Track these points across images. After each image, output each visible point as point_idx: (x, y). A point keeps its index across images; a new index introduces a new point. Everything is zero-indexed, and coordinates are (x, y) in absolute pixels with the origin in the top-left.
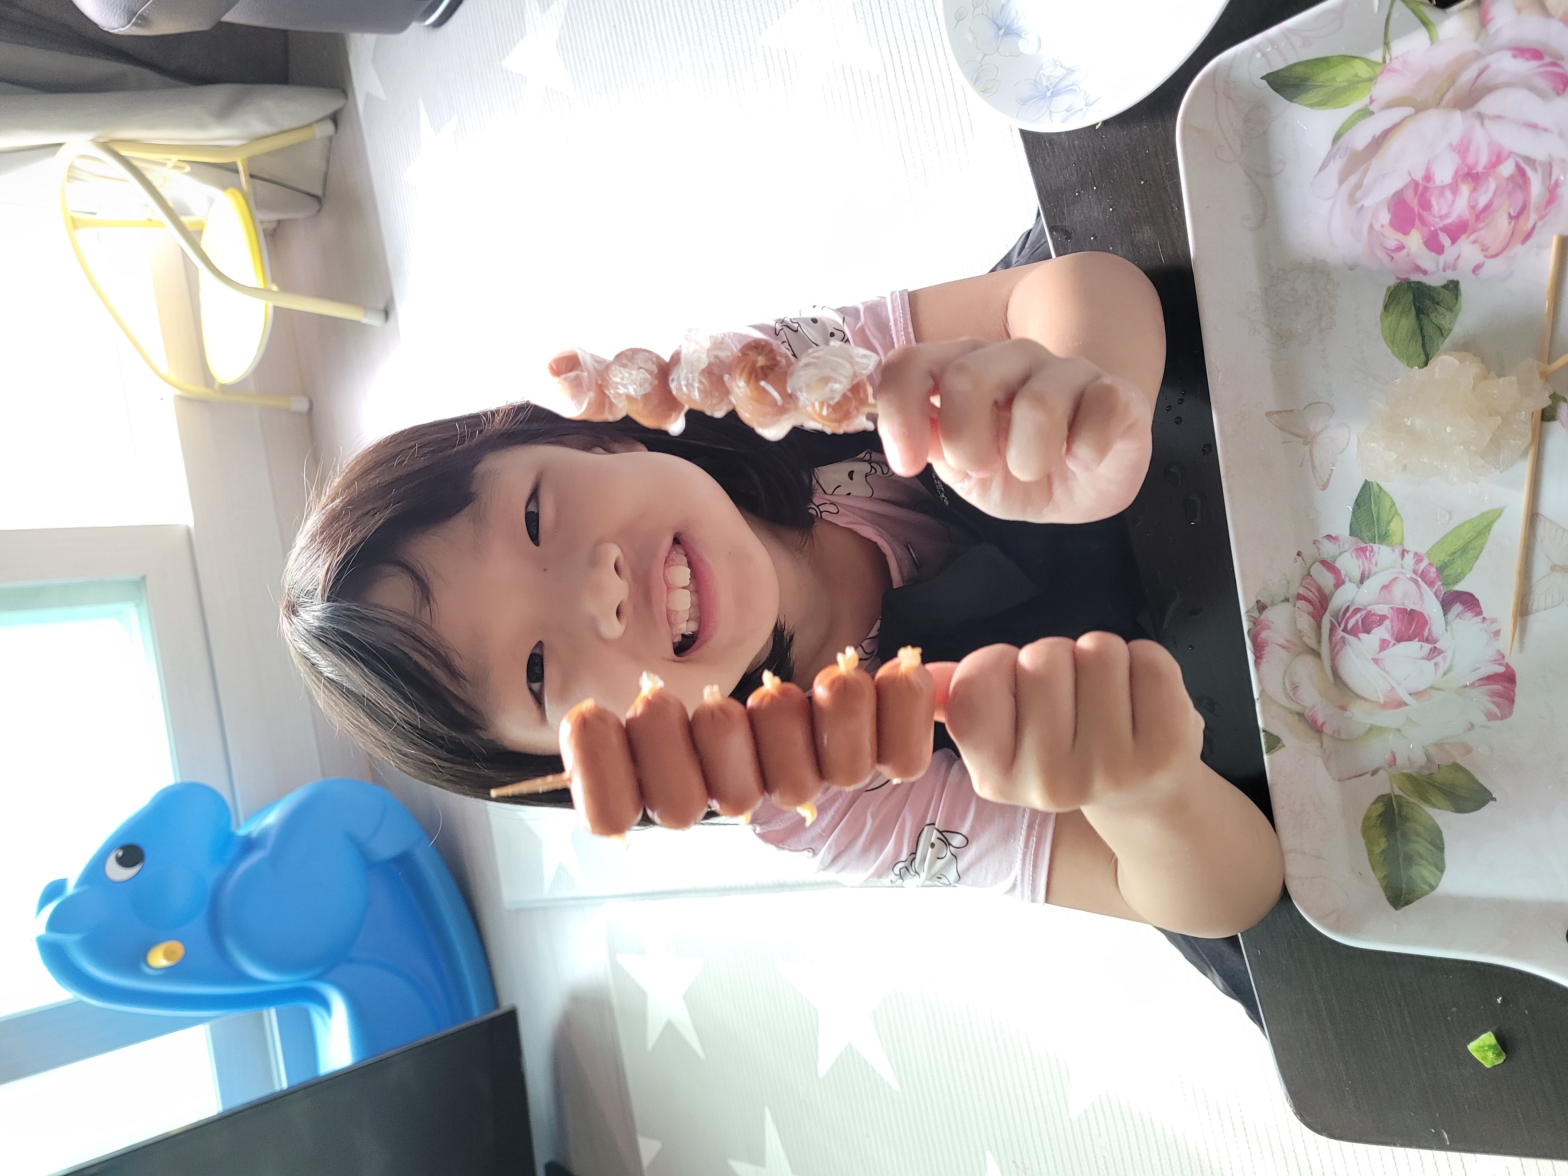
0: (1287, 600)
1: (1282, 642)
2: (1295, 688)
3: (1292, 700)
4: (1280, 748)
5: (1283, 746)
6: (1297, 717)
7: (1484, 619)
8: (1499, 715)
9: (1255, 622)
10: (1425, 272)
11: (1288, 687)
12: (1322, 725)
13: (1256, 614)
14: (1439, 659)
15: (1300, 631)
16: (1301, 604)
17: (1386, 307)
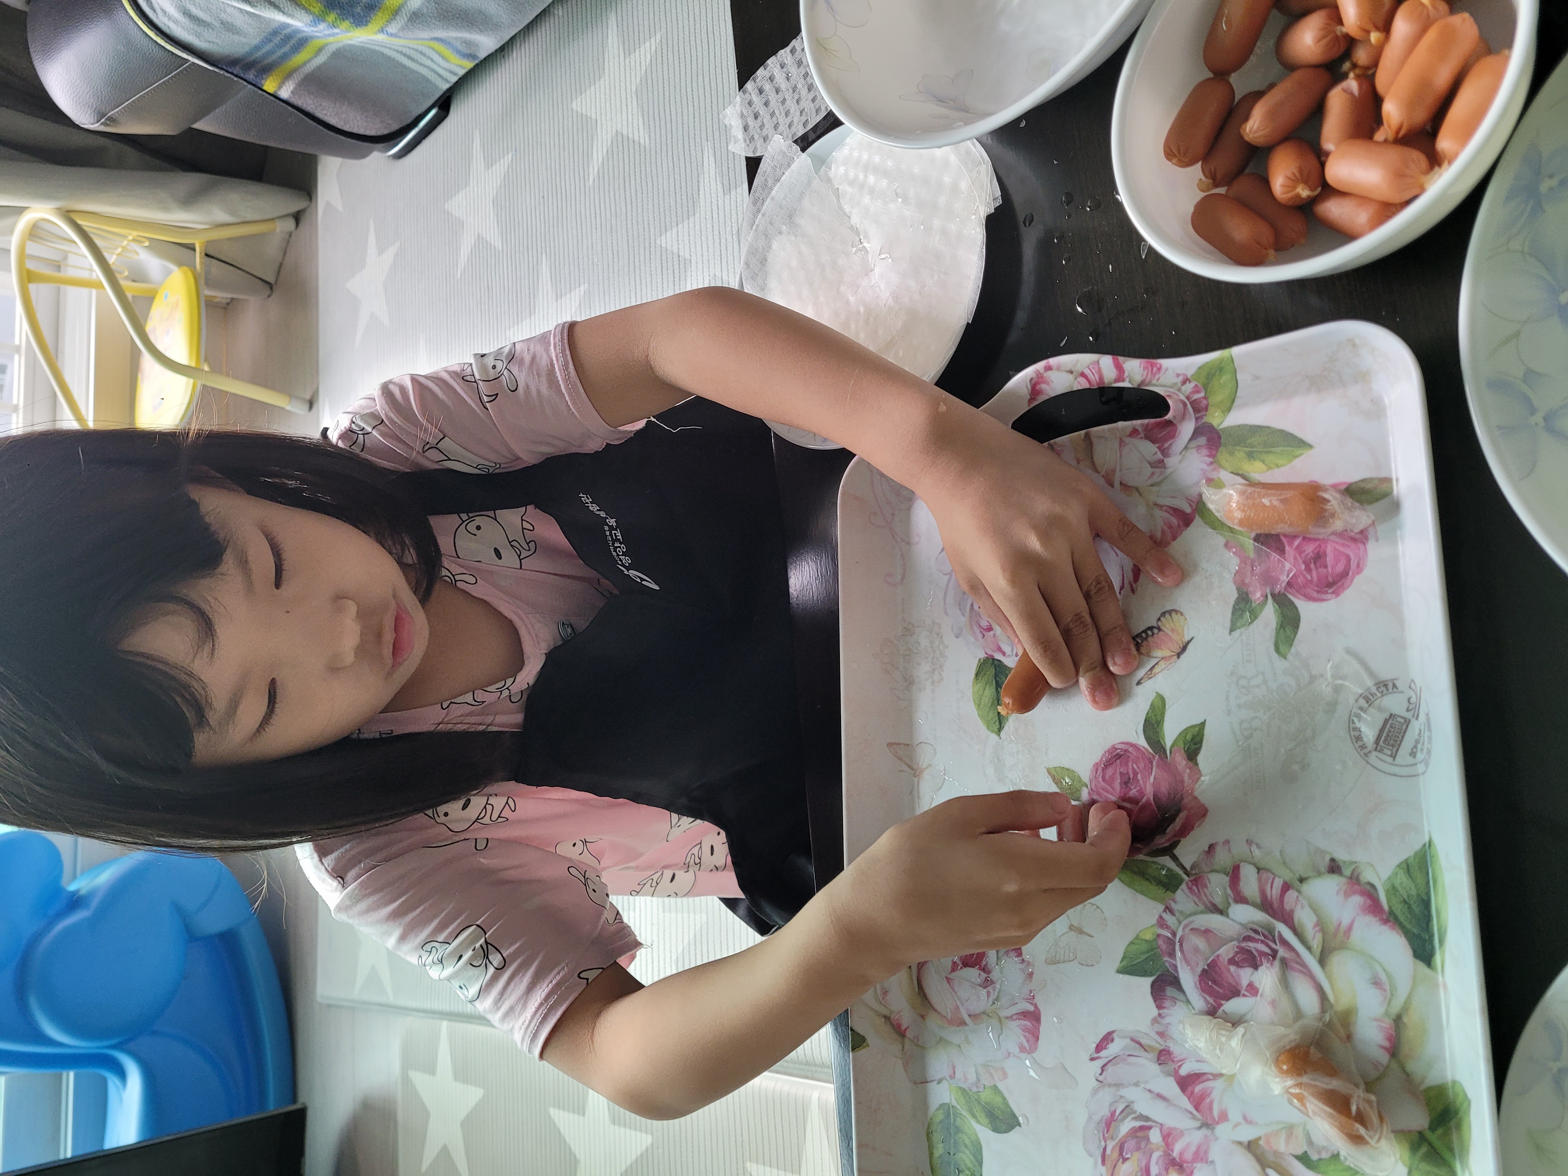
2: (885, 992)
3: (881, 1003)
4: (864, 1047)
5: (868, 1045)
6: (883, 1020)
7: (1023, 960)
8: (1028, 1049)
10: (1004, 654)
11: (879, 991)
12: (906, 1030)
14: (990, 989)
17: (977, 675)
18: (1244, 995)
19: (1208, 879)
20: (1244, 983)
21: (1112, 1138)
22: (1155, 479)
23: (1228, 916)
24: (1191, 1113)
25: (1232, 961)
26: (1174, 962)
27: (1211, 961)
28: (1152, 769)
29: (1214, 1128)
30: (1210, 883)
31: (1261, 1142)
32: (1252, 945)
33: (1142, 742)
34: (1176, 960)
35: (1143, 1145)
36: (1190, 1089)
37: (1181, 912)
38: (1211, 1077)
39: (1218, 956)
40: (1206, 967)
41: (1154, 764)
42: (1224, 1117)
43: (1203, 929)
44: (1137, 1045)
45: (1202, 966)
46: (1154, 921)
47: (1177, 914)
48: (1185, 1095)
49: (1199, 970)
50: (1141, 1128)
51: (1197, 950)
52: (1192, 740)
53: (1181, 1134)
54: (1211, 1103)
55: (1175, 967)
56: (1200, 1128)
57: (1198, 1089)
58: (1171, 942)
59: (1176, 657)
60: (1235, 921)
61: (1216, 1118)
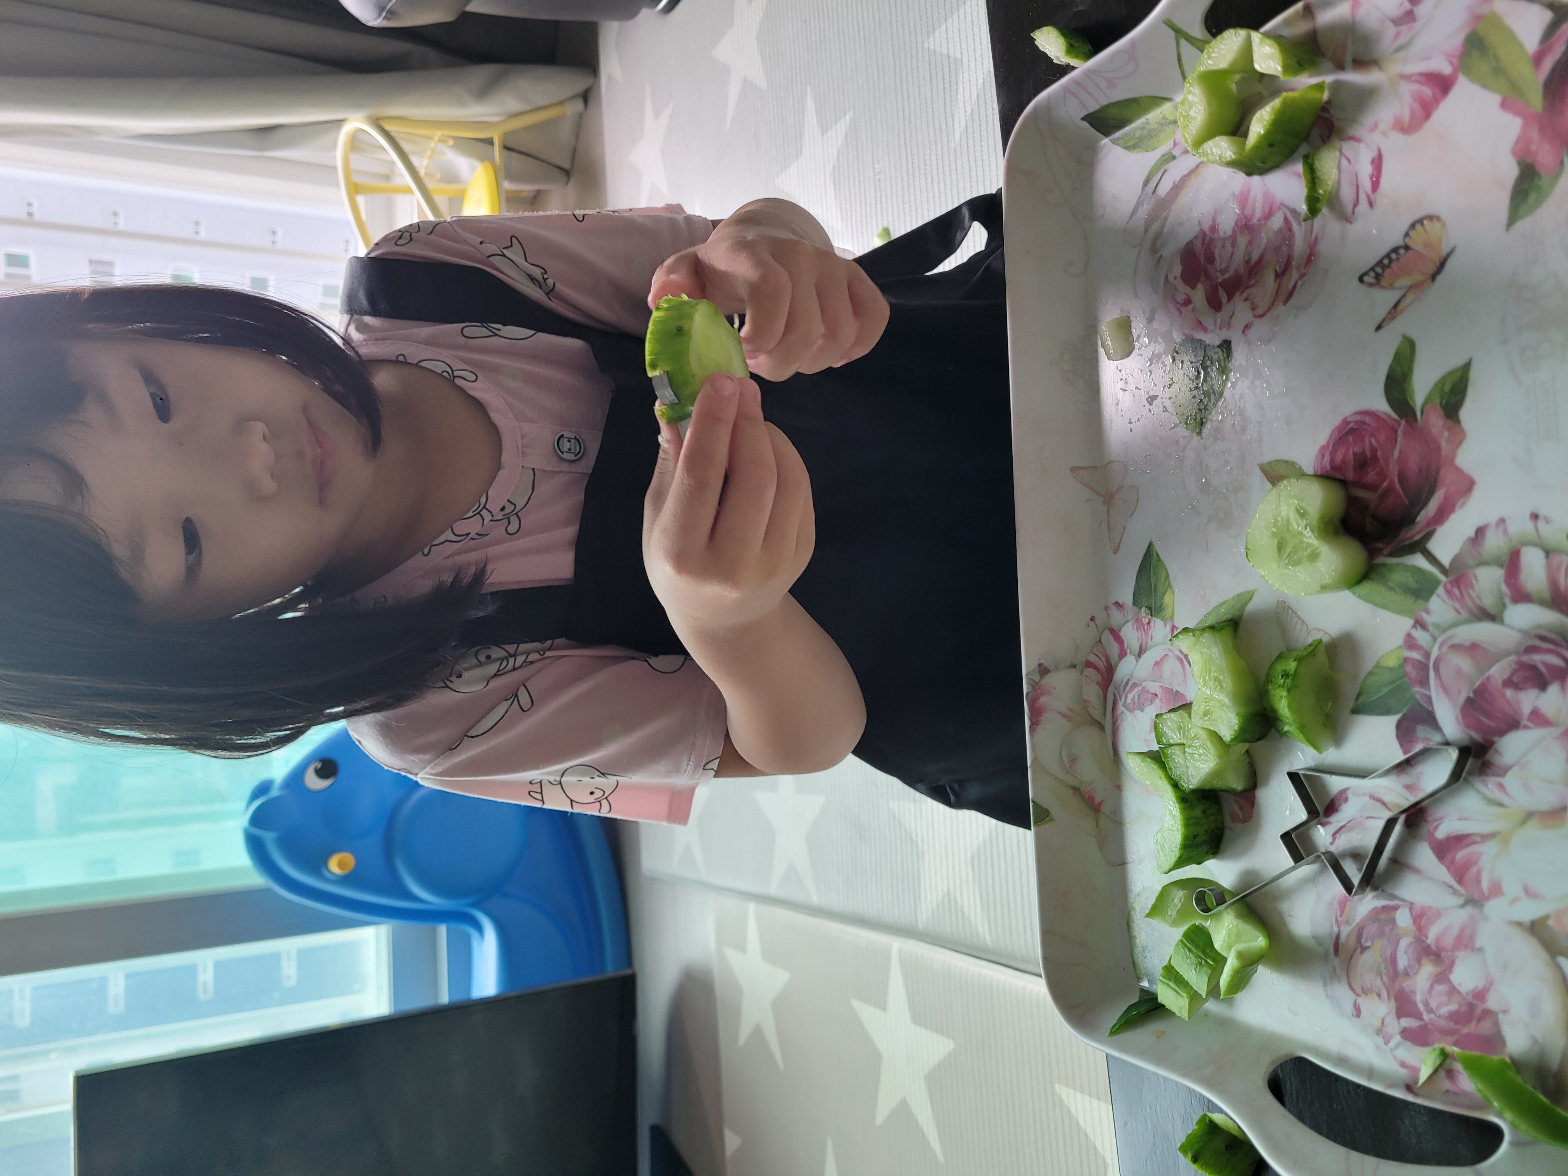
0: (1074, 666)
1: (1064, 710)
2: (1073, 760)
3: (1068, 772)
4: (1049, 821)
5: (1052, 820)
6: (1072, 791)
8: (1241, 817)
9: (1034, 685)
10: (1206, 330)
11: (1065, 758)
12: (1100, 803)
13: (1037, 678)
15: (1086, 701)
16: (1089, 671)
18: (1526, 727)
19: (1475, 576)
20: (1526, 709)
21: (1348, 922)
22: (1401, 41)
23: (1502, 622)
24: (1451, 887)
25: (1509, 683)
26: (1427, 693)
27: (1479, 686)
28: (1396, 441)
29: (1482, 905)
30: (1477, 580)
31: (1550, 922)
32: (1537, 659)
33: (1381, 405)
34: (1429, 689)
35: (1387, 929)
36: (1449, 857)
37: (1437, 626)
38: (1479, 839)
39: (1488, 679)
40: (1471, 695)
41: (1400, 433)
42: (1496, 890)
43: (1467, 643)
44: (1378, 804)
45: (1466, 693)
46: (1399, 641)
47: (1431, 628)
48: (1442, 863)
49: (1462, 699)
50: (1385, 909)
51: (1459, 673)
52: (1452, 390)
53: (1438, 914)
54: (1479, 873)
55: (1429, 699)
56: (1463, 906)
57: (1461, 855)
58: (1423, 667)
59: (1429, 281)
60: (1513, 628)
61: (1486, 891)
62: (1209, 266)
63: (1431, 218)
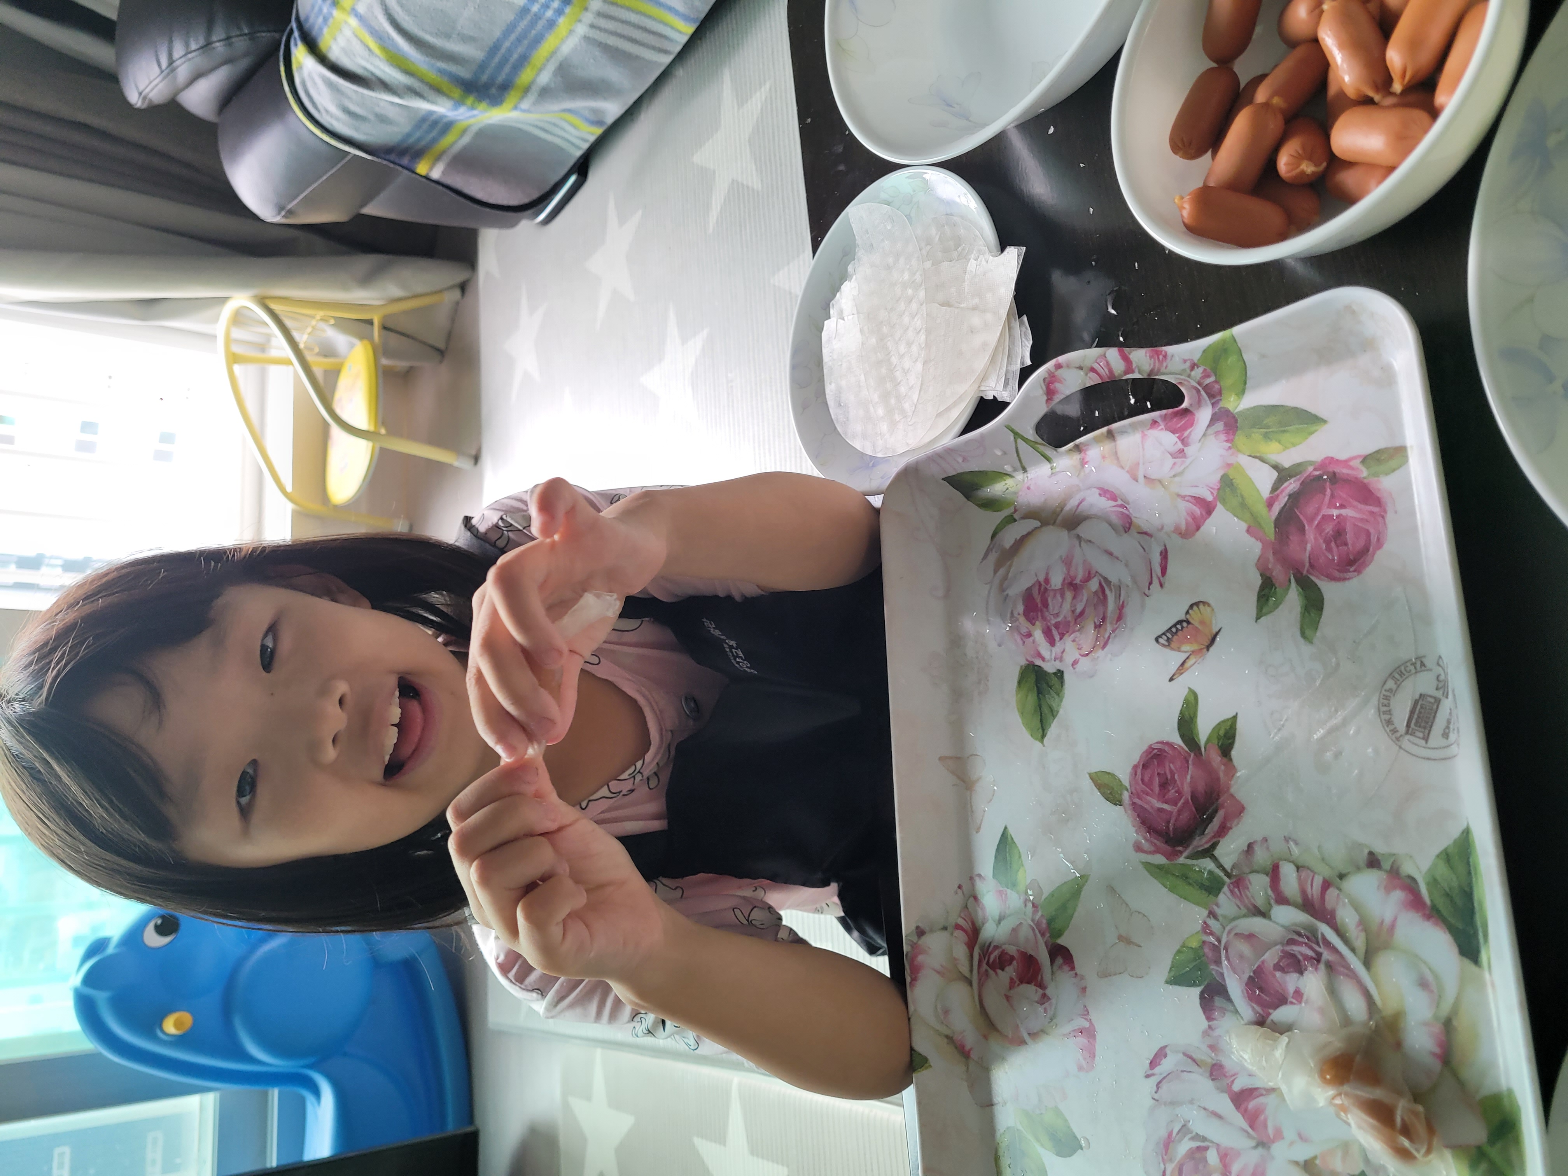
0: (945, 928)
1: (938, 967)
2: (946, 1012)
3: (942, 1023)
4: (927, 1068)
5: (930, 1066)
6: (946, 1040)
7: (1076, 974)
8: (1085, 1066)
9: (914, 945)
10: (1043, 659)
11: (939, 1011)
12: (970, 1050)
13: (915, 939)
14: (1046, 1005)
15: (955, 959)
16: (959, 933)
17: (1019, 683)
18: (1292, 1003)
19: (1249, 880)
20: (1291, 989)
21: (1171, 1160)
22: (1178, 469)
23: (1270, 918)
24: (1246, 1131)
25: (1277, 967)
26: (1221, 971)
27: (1257, 967)
28: (1188, 767)
29: (1269, 1147)
30: (1250, 883)
31: (1317, 1162)
32: (1296, 949)
33: (1177, 740)
34: (1222, 968)
35: (1201, 1167)
36: (1243, 1106)
37: (1225, 917)
38: (1264, 1093)
39: (1263, 962)
40: (1252, 974)
41: (1190, 762)
42: (1279, 1135)
43: (1247, 933)
44: (1189, 1060)
45: (1248, 973)
46: (1199, 928)
47: (1221, 919)
48: (1239, 1112)
49: (1246, 977)
50: (1199, 1148)
51: (1241, 957)
52: (1225, 736)
53: (1238, 1154)
54: (1266, 1120)
55: (1222, 975)
56: (1256, 1147)
57: (1252, 1105)
58: (1216, 949)
59: (1205, 650)
60: (1277, 924)
61: (1272, 1136)
62: (1045, 610)
63: (1204, 603)
